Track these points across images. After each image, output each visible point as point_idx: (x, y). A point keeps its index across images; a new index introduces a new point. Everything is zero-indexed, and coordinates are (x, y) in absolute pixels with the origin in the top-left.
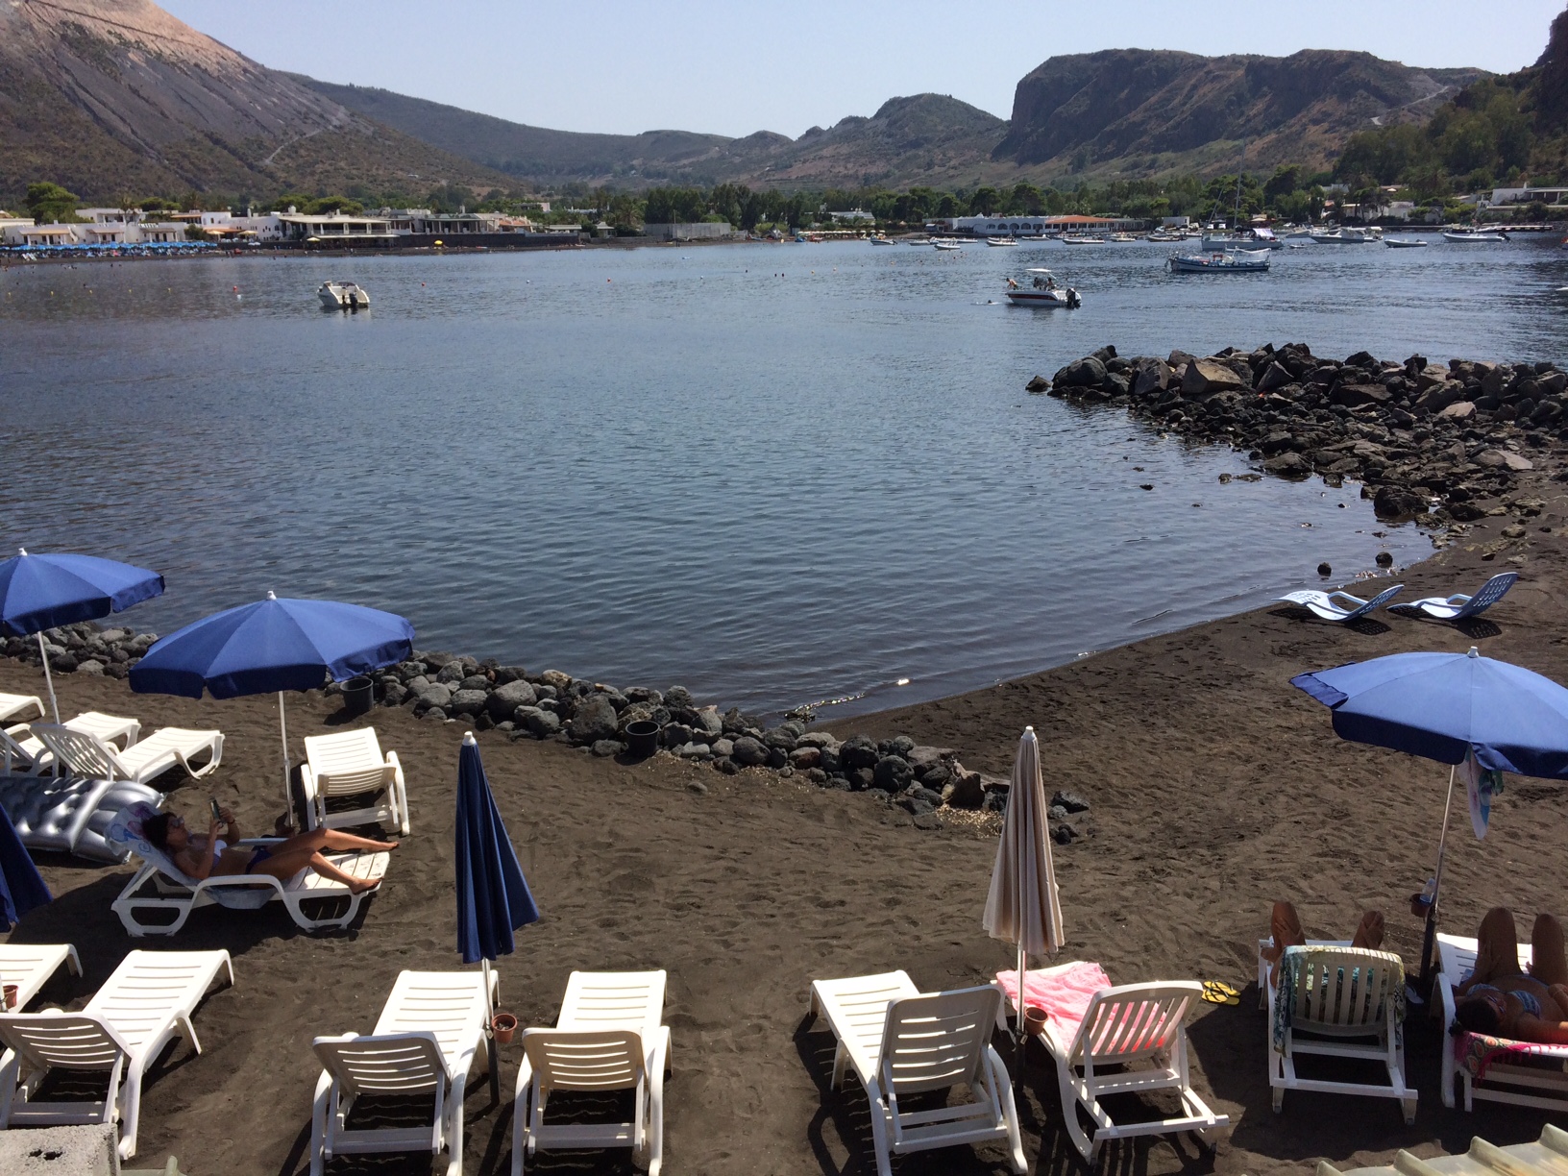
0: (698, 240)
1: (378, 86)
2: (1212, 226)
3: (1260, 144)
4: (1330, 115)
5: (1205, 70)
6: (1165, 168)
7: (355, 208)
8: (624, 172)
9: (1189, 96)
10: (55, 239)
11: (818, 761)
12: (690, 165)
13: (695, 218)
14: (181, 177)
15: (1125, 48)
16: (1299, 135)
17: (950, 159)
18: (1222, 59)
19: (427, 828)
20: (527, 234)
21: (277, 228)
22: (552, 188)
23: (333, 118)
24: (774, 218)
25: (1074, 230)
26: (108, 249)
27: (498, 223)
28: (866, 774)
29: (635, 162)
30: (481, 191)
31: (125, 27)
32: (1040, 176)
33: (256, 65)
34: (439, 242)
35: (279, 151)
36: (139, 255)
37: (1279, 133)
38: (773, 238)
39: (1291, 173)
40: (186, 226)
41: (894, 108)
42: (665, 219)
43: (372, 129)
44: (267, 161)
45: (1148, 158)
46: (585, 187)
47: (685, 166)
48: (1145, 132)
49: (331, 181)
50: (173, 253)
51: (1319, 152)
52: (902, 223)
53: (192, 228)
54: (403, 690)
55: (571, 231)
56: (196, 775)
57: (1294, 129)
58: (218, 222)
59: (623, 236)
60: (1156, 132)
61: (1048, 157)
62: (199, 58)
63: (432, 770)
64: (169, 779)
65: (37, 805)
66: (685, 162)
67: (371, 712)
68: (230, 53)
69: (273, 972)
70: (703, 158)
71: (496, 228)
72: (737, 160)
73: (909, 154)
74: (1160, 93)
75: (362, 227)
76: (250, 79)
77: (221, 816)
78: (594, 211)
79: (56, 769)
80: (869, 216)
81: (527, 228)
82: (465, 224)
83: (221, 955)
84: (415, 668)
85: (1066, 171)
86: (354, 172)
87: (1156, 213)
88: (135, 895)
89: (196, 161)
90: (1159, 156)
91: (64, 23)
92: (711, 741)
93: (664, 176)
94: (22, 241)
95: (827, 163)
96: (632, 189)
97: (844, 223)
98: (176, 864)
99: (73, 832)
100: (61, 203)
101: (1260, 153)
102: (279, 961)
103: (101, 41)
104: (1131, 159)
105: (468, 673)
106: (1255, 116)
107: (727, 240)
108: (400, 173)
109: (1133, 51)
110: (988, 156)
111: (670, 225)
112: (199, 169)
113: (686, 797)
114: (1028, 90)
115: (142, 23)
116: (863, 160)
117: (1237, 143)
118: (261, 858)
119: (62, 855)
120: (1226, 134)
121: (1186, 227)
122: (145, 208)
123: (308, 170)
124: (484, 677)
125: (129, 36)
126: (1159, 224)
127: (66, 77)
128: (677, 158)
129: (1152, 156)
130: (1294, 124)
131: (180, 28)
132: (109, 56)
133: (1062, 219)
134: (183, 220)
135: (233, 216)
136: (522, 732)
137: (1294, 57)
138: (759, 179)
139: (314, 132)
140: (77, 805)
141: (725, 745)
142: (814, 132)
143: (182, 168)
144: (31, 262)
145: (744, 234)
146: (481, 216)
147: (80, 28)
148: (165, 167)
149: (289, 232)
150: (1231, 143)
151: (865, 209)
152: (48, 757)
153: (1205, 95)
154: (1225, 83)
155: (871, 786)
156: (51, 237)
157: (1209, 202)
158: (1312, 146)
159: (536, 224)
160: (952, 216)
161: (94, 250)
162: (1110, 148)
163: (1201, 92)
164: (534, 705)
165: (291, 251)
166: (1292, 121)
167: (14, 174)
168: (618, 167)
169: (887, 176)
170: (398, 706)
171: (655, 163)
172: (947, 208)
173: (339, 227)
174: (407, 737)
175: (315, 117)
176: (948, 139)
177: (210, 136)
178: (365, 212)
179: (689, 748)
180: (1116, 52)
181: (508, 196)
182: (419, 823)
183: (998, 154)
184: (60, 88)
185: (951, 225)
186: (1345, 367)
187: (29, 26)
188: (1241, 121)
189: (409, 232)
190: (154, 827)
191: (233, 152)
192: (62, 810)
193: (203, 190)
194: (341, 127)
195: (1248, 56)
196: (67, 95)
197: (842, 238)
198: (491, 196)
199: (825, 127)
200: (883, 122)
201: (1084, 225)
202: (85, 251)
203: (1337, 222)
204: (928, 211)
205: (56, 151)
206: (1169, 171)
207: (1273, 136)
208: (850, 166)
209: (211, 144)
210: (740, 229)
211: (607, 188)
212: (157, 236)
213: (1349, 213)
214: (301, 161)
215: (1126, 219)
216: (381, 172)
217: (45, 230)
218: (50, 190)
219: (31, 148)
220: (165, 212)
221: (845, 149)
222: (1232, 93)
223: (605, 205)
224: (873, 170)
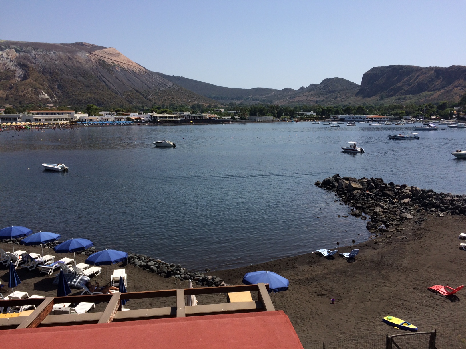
0: (264, 121)
1: (181, 76)
2: (418, 120)
3: (439, 93)
4: (461, 85)
5: (422, 71)
6: (409, 100)
7: (171, 112)
8: (247, 99)
9: (416, 78)
10: (93, 120)
11: (198, 280)
12: (265, 97)
13: (264, 115)
14: (127, 101)
15: (396, 65)
16: (451, 90)
17: (342, 96)
18: (427, 68)
19: (129, 287)
20: (216, 119)
21: (149, 118)
22: (226, 104)
23: (168, 85)
24: (286, 115)
25: (375, 120)
26: (106, 123)
27: (208, 116)
28: (205, 283)
29: (250, 96)
30: (206, 105)
31: (115, 61)
32: (371, 101)
33: (148, 71)
34: (192, 122)
35: (153, 94)
36: (114, 125)
37: (445, 90)
38: (285, 121)
39: (445, 104)
40: (126, 117)
41: (326, 82)
42: (255, 115)
43: (178, 88)
44: (150, 96)
45: (403, 96)
46: (235, 103)
47: (264, 97)
48: (402, 89)
49: (166, 102)
50: (122, 124)
51: (458, 96)
52: (324, 117)
53: (128, 117)
54: (133, 261)
55: (228, 118)
56: (96, 275)
57: (449, 89)
58: (134, 116)
59: (243, 120)
60: (406, 89)
61: (372, 96)
62: (134, 69)
63: (133, 277)
64: (92, 276)
65: (71, 279)
66: (264, 96)
67: (127, 266)
68: (142, 67)
69: (101, 307)
70: (269, 95)
71: (207, 117)
72: (279, 96)
73: (330, 94)
74: (407, 78)
75: (172, 117)
76: (146, 74)
77: (96, 283)
78: (236, 112)
79: (75, 273)
80: (314, 114)
81: (216, 118)
82: (199, 117)
83: (93, 303)
84: (136, 258)
85: (378, 100)
86: (173, 99)
87: (401, 115)
88: (83, 294)
89: (131, 96)
90: (407, 96)
91: (100, 60)
92: (181, 275)
93: (258, 100)
94: (84, 120)
95: (305, 97)
96: (249, 104)
97: (307, 117)
98: (89, 290)
99: (76, 284)
100: (95, 110)
101: (439, 96)
102: (102, 305)
103: (109, 64)
104: (398, 97)
105: (145, 259)
106: (437, 85)
107: (272, 121)
108: (185, 99)
109: (399, 66)
110: (354, 95)
111: (256, 117)
112: (132, 98)
113: (173, 285)
114: (366, 77)
115: (120, 60)
116: (316, 96)
117: (431, 92)
118: (101, 290)
119: (74, 287)
120: (428, 90)
121: (410, 119)
122: (116, 111)
123: (160, 99)
124: (147, 260)
125: (116, 63)
126: (402, 118)
127: (99, 74)
128: (263, 95)
129: (405, 96)
130: (450, 87)
131: (129, 61)
132: (110, 68)
133: (372, 116)
134: (126, 115)
135: (139, 114)
136: (150, 271)
137: (449, 68)
138: (285, 101)
139: (163, 89)
140: (77, 279)
141: (183, 276)
142: (302, 88)
143: (127, 98)
144: (86, 126)
145: (277, 119)
146: (203, 114)
147: (103, 61)
148: (123, 98)
149: (153, 119)
150: (429, 93)
151: (314, 112)
152: (74, 271)
153: (421, 78)
154: (428, 75)
155: (205, 285)
156: (92, 119)
157: (418, 112)
158: (456, 94)
159: (218, 117)
160: (339, 115)
161: (103, 123)
162: (392, 93)
163: (420, 77)
164: (154, 266)
165: (153, 124)
166: (449, 86)
167: (84, 99)
168: (245, 98)
169: (323, 101)
170: (132, 265)
171: (256, 96)
172: (337, 113)
173: (166, 117)
174: (131, 271)
175: (163, 85)
176: (342, 90)
177: (135, 90)
178: (173, 113)
179: (177, 276)
180: (394, 66)
181: (214, 106)
182: (129, 286)
183: (357, 94)
184: (97, 77)
185: (338, 118)
186: (388, 186)
187: (91, 60)
188: (433, 86)
189: (184, 119)
190: (87, 284)
191: (141, 94)
192: (75, 280)
193: (132, 104)
194: (170, 87)
195: (435, 67)
196: (99, 79)
197: (305, 121)
198: (209, 106)
199: (305, 87)
200: (322, 86)
201: (378, 118)
202: (100, 124)
203: (458, 119)
204: (331, 113)
205: (95, 93)
206: (410, 100)
207: (443, 91)
208: (312, 98)
209: (135, 92)
210: (277, 118)
211: (241, 104)
212: (119, 119)
213: (462, 117)
214: (159, 96)
215: (392, 117)
216: (180, 99)
217: (91, 118)
218: (93, 106)
219: (89, 92)
220: (121, 113)
221: (311, 93)
222: (430, 78)
223: (239, 111)
224: (319, 99)
